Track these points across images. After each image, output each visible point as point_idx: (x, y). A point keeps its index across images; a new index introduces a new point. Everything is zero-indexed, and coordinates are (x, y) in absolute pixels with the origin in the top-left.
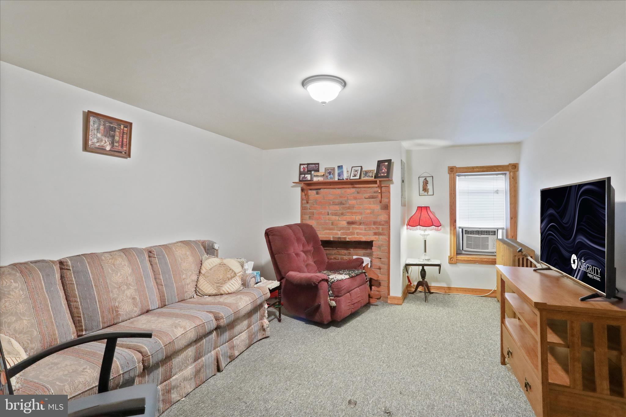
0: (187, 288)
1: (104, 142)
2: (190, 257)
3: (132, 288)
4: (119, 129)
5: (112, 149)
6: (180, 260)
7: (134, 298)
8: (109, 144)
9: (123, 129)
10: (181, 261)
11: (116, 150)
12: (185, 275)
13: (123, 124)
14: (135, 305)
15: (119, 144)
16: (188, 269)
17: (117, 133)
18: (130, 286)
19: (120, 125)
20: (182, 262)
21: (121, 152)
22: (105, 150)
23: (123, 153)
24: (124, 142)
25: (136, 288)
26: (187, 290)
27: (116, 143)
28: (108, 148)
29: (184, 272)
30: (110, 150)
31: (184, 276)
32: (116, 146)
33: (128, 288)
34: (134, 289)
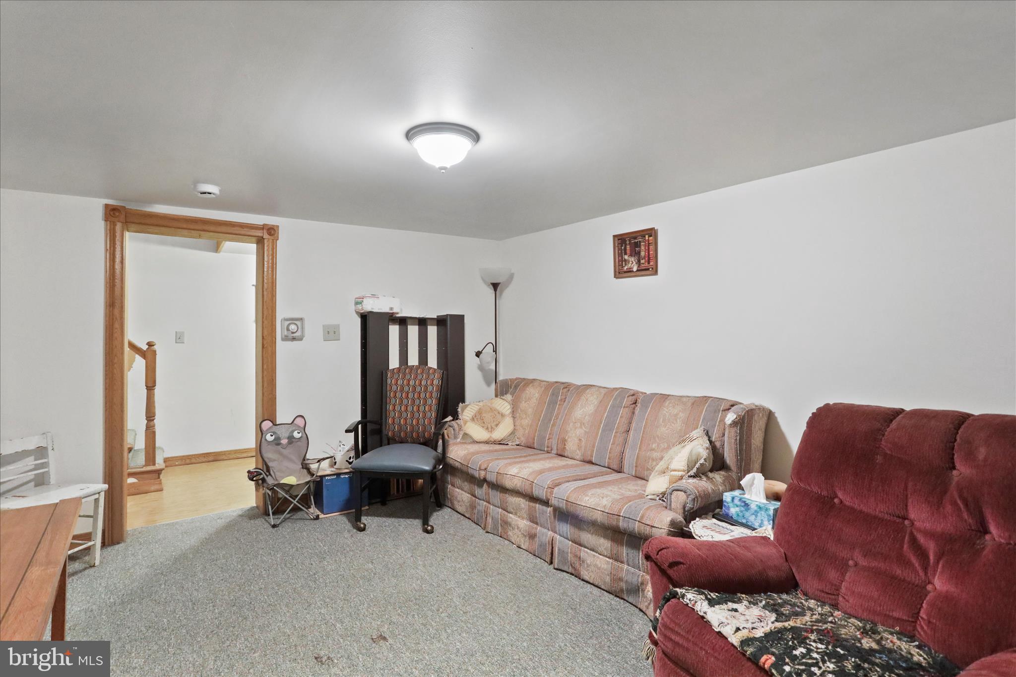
0: (650, 463)
1: (631, 262)
2: (679, 422)
3: (584, 428)
4: (644, 242)
5: (639, 269)
6: (661, 420)
7: (580, 440)
8: (636, 263)
9: (648, 240)
10: (662, 422)
11: (644, 268)
12: (656, 444)
13: (647, 234)
14: (579, 447)
15: (645, 260)
16: (664, 439)
17: (643, 248)
18: (583, 427)
19: (645, 237)
20: (662, 425)
21: (648, 269)
22: (633, 271)
23: (651, 269)
24: (650, 255)
25: (587, 430)
26: (649, 467)
27: (642, 260)
28: (635, 269)
29: (657, 439)
30: (638, 270)
31: (654, 446)
32: (642, 263)
33: (581, 427)
34: (585, 431)
